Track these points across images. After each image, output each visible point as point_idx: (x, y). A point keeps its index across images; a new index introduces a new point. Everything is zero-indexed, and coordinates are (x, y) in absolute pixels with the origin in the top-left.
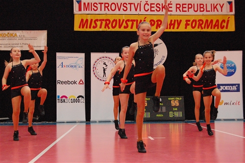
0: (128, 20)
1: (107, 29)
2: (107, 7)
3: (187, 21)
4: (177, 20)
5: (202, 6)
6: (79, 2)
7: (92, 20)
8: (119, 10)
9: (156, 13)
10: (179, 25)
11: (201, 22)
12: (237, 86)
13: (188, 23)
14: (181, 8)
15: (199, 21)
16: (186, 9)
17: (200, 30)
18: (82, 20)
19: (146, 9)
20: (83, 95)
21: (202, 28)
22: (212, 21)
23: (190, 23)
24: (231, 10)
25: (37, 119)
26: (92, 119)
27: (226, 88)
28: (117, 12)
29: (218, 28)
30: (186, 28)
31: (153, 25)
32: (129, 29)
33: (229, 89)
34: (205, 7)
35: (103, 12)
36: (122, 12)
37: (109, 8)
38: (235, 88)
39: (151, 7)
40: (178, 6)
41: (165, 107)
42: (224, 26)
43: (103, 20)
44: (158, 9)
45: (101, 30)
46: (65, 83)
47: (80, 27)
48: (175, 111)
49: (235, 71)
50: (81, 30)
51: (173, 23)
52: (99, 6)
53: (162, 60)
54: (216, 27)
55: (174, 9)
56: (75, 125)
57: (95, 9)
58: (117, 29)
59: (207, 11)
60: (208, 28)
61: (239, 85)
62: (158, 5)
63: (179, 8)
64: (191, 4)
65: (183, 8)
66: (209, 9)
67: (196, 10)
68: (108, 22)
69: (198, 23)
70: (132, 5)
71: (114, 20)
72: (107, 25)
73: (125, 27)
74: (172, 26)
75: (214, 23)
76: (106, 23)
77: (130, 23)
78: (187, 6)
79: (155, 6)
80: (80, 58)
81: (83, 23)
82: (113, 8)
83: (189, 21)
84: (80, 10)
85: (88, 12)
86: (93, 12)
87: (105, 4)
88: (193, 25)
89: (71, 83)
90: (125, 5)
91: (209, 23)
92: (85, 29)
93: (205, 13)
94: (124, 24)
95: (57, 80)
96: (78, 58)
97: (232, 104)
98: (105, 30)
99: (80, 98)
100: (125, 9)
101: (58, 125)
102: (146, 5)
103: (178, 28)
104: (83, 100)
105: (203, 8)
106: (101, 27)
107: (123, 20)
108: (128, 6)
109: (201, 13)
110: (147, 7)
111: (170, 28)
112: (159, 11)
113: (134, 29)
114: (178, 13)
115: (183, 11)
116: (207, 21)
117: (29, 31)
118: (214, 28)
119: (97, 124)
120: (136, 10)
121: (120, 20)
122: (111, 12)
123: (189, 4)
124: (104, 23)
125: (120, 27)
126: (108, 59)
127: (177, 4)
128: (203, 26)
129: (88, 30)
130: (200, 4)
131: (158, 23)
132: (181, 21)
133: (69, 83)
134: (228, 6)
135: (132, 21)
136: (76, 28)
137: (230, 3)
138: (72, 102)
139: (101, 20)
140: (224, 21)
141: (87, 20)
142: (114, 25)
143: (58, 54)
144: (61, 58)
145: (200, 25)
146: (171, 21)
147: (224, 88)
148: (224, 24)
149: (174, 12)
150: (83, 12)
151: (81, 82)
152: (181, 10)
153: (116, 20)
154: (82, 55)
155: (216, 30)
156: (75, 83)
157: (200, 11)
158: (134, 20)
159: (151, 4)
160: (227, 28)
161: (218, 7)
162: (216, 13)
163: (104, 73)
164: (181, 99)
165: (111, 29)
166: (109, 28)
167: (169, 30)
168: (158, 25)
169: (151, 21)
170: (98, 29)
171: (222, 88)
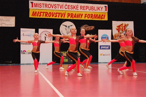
0: (57, 13)
2: (46, 6)
4: (81, 14)
5: (92, 8)
6: (32, 3)
7: (38, 12)
8: (52, 8)
9: (70, 10)
10: (82, 16)
13: (86, 15)
14: (83, 8)
15: (91, 14)
16: (85, 9)
17: (91, 19)
18: (34, 12)
19: (66, 8)
21: (92, 18)
22: (97, 15)
23: (87, 15)
24: (106, 10)
25: (11, 62)
28: (51, 8)
29: (100, 19)
30: (85, 18)
31: (69, 16)
32: (57, 18)
34: (94, 8)
35: (44, 8)
36: (54, 9)
37: (47, 6)
38: (108, 47)
39: (68, 7)
40: (81, 7)
42: (103, 18)
43: (44, 12)
44: (72, 8)
45: (43, 17)
47: (32, 16)
50: (33, 17)
51: (79, 15)
52: (42, 5)
54: (99, 18)
55: (79, 8)
57: (40, 6)
58: (51, 17)
59: (95, 10)
60: (95, 18)
61: (110, 46)
62: (72, 6)
63: (82, 8)
64: (87, 7)
65: (84, 8)
66: (96, 9)
67: (90, 9)
68: (47, 14)
69: (90, 16)
70: (59, 6)
71: (50, 13)
72: (46, 15)
73: (55, 17)
74: (78, 17)
75: (98, 16)
76: (46, 14)
77: (58, 15)
78: (85, 7)
79: (70, 6)
80: (33, 32)
81: (34, 14)
82: (49, 7)
83: (86, 14)
84: (32, 7)
85: (36, 8)
86: (39, 8)
87: (45, 4)
90: (55, 5)
91: (96, 16)
92: (35, 17)
93: (94, 11)
94: (55, 15)
96: (31, 31)
97: (106, 55)
98: (45, 17)
100: (55, 7)
101: (21, 65)
102: (66, 6)
103: (81, 18)
105: (93, 8)
106: (43, 16)
107: (54, 13)
108: (57, 6)
109: (92, 11)
110: (66, 7)
111: (77, 18)
112: (72, 9)
113: (60, 18)
114: (81, 10)
115: (84, 10)
116: (95, 15)
117: (5, 17)
118: (98, 19)
119: (41, 65)
120: (61, 8)
121: (53, 13)
122: (48, 9)
123: (86, 6)
124: (45, 14)
125: (53, 16)
126: (47, 32)
127: (81, 6)
128: (93, 17)
129: (37, 17)
130: (92, 7)
132: (83, 14)
134: (105, 8)
136: (30, 16)
137: (106, 7)
138: (28, 54)
139: (44, 13)
140: (103, 15)
141: (36, 12)
142: (50, 15)
143: (22, 29)
144: (23, 31)
145: (92, 17)
146: (78, 14)
148: (103, 17)
149: (79, 10)
150: (34, 8)
152: (83, 9)
153: (51, 13)
155: (99, 19)
156: (30, 44)
157: (92, 10)
158: (60, 13)
159: (68, 5)
160: (104, 19)
161: (100, 8)
162: (99, 11)
163: (45, 39)
165: (48, 17)
166: (47, 17)
167: (77, 19)
168: (72, 16)
169: (68, 14)
170: (41, 17)
171: (102, 47)
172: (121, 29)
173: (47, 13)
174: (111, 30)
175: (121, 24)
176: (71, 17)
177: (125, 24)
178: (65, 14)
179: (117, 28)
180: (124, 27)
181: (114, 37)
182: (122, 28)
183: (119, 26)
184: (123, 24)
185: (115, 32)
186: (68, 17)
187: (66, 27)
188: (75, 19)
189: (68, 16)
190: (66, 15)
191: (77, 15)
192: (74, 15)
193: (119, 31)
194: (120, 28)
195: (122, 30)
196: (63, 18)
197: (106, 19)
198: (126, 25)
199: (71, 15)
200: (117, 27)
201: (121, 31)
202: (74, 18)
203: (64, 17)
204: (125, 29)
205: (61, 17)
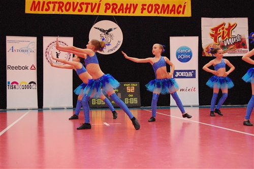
0: (83, 3)
1: (60, 13)
3: (143, 5)
4: (134, 5)
7: (44, 2)
10: (135, 7)
11: (157, 7)
12: (193, 72)
13: (145, 7)
15: (155, 5)
17: (156, 15)
18: (34, 2)
20: (35, 81)
21: (158, 13)
22: (168, 6)
23: (146, 7)
26: (45, 106)
27: (182, 74)
29: (174, 13)
30: (142, 12)
31: (109, 9)
32: (83, 13)
33: (185, 75)
38: (191, 74)
41: (120, 94)
42: (180, 11)
43: (56, 2)
45: (54, 13)
46: (16, 68)
47: (31, 10)
48: (131, 97)
49: (191, 57)
50: (33, 12)
51: (129, 7)
53: (118, 45)
54: (173, 13)
56: (27, 113)
58: (71, 12)
60: (164, 13)
61: (194, 71)
68: (61, 5)
69: (154, 7)
72: (60, 8)
73: (79, 11)
74: (128, 11)
75: (170, 8)
76: (59, 5)
77: (84, 7)
80: (32, 43)
81: (35, 6)
83: (145, 5)
88: (150, 10)
89: (22, 68)
91: (165, 8)
92: (37, 12)
94: (79, 7)
95: (7, 65)
96: (29, 43)
97: (187, 90)
98: (58, 13)
99: (32, 84)
101: (8, 112)
103: (134, 12)
104: (35, 86)
106: (53, 10)
107: (78, 3)
111: (126, 12)
113: (89, 13)
116: (163, 5)
118: (171, 13)
119: (50, 111)
121: (74, 3)
124: (57, 5)
125: (74, 10)
126: (61, 43)
128: (159, 10)
129: (40, 12)
131: (113, 7)
132: (137, 5)
133: (20, 68)
135: (86, 4)
136: (28, 10)
138: (23, 89)
140: (180, 6)
141: (39, 2)
142: (67, 8)
143: (8, 38)
144: (11, 42)
145: (156, 10)
146: (127, 5)
147: (180, 74)
148: (181, 9)
151: (33, 68)
153: (70, 3)
154: (34, 39)
155: (172, 15)
156: (26, 68)
158: (89, 4)
160: (183, 13)
164: (136, 85)
165: (65, 13)
166: (62, 11)
167: (124, 14)
168: (114, 10)
169: (106, 4)
170: (50, 12)
171: (178, 74)
172: (221, 34)
173: (63, 3)
174: (197, 37)
175: (221, 23)
176: (112, 12)
177: (229, 24)
178: (100, 4)
179: (212, 33)
180: (226, 29)
181: (205, 51)
182: (224, 32)
183: (216, 29)
184: (224, 24)
185: (208, 41)
186: (105, 12)
187: (101, 33)
188: (121, 14)
189: (107, 9)
190: (103, 7)
191: (125, 7)
192: (119, 7)
193: (215, 40)
194: (218, 32)
195: (223, 38)
196: (95, 13)
197: (188, 13)
198: (231, 25)
199: (112, 7)
200: (212, 30)
201: (220, 39)
202: (119, 12)
203: (98, 12)
204: (228, 34)
205: (92, 11)
